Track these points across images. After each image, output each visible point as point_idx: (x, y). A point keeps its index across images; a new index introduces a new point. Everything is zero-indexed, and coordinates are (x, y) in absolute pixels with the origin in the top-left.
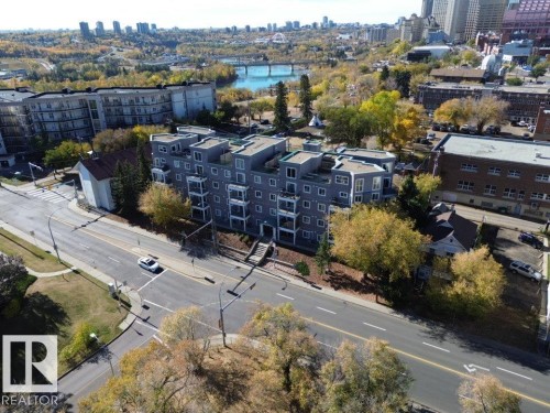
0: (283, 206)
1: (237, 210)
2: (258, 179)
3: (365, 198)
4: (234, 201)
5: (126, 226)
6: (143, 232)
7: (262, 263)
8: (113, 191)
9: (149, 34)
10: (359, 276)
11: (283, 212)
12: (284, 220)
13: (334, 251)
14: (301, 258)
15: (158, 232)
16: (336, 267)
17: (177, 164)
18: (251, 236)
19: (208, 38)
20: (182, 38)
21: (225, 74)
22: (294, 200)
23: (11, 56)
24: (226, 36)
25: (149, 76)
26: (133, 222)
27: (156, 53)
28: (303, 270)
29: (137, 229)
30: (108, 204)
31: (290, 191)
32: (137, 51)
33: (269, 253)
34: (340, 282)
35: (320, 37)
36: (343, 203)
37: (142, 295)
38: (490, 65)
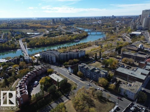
0: (94, 76)
1: (88, 76)
2: (91, 72)
3: (103, 77)
4: (88, 74)
5: (75, 75)
6: (77, 77)
7: (91, 82)
8: (73, 71)
9: (67, 21)
10: (102, 85)
11: (94, 77)
12: (94, 78)
13: (99, 82)
14: (96, 82)
15: (79, 77)
16: (99, 84)
17: (82, 69)
18: (90, 79)
19: (81, 22)
20: (75, 22)
21: (85, 35)
22: (95, 76)
23: (39, 28)
24: (86, 21)
25: (69, 36)
26: (76, 75)
27: (70, 28)
28: (96, 84)
29: (76, 76)
30: (72, 72)
31: (95, 75)
32: (65, 27)
33: (92, 81)
34: (100, 86)
35: (111, 21)
36: (101, 77)
37: (79, 84)
38: (140, 46)
